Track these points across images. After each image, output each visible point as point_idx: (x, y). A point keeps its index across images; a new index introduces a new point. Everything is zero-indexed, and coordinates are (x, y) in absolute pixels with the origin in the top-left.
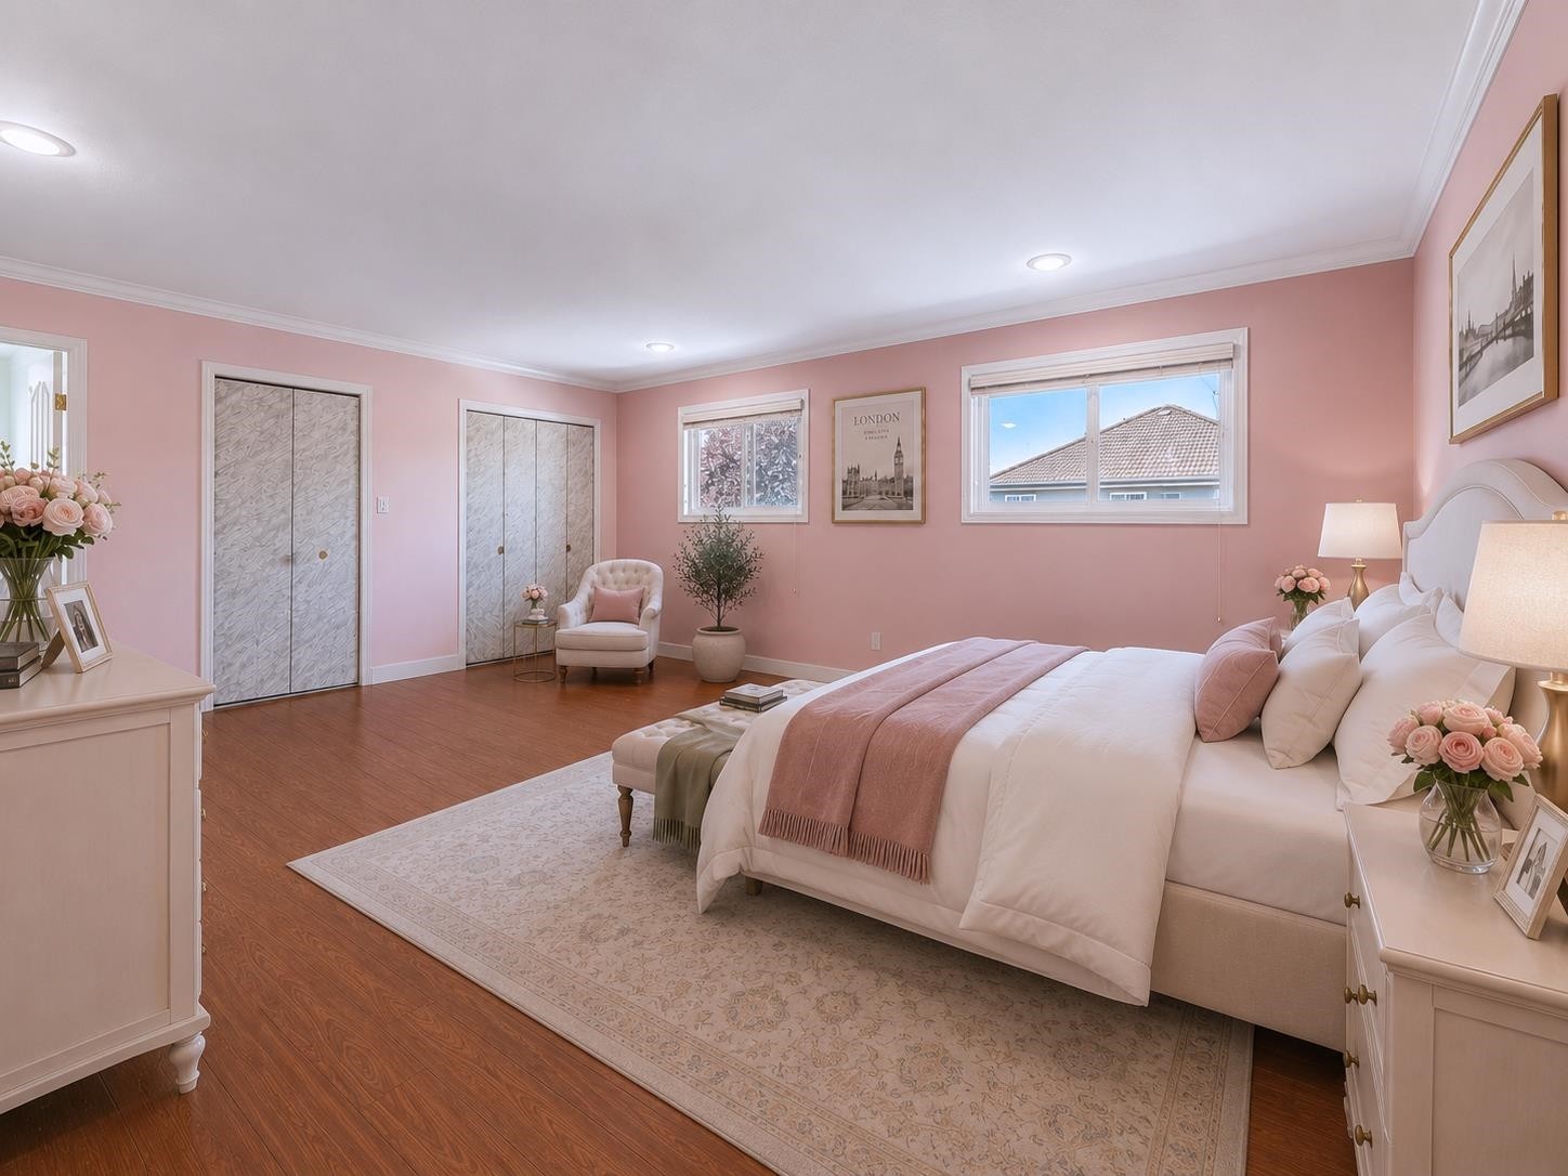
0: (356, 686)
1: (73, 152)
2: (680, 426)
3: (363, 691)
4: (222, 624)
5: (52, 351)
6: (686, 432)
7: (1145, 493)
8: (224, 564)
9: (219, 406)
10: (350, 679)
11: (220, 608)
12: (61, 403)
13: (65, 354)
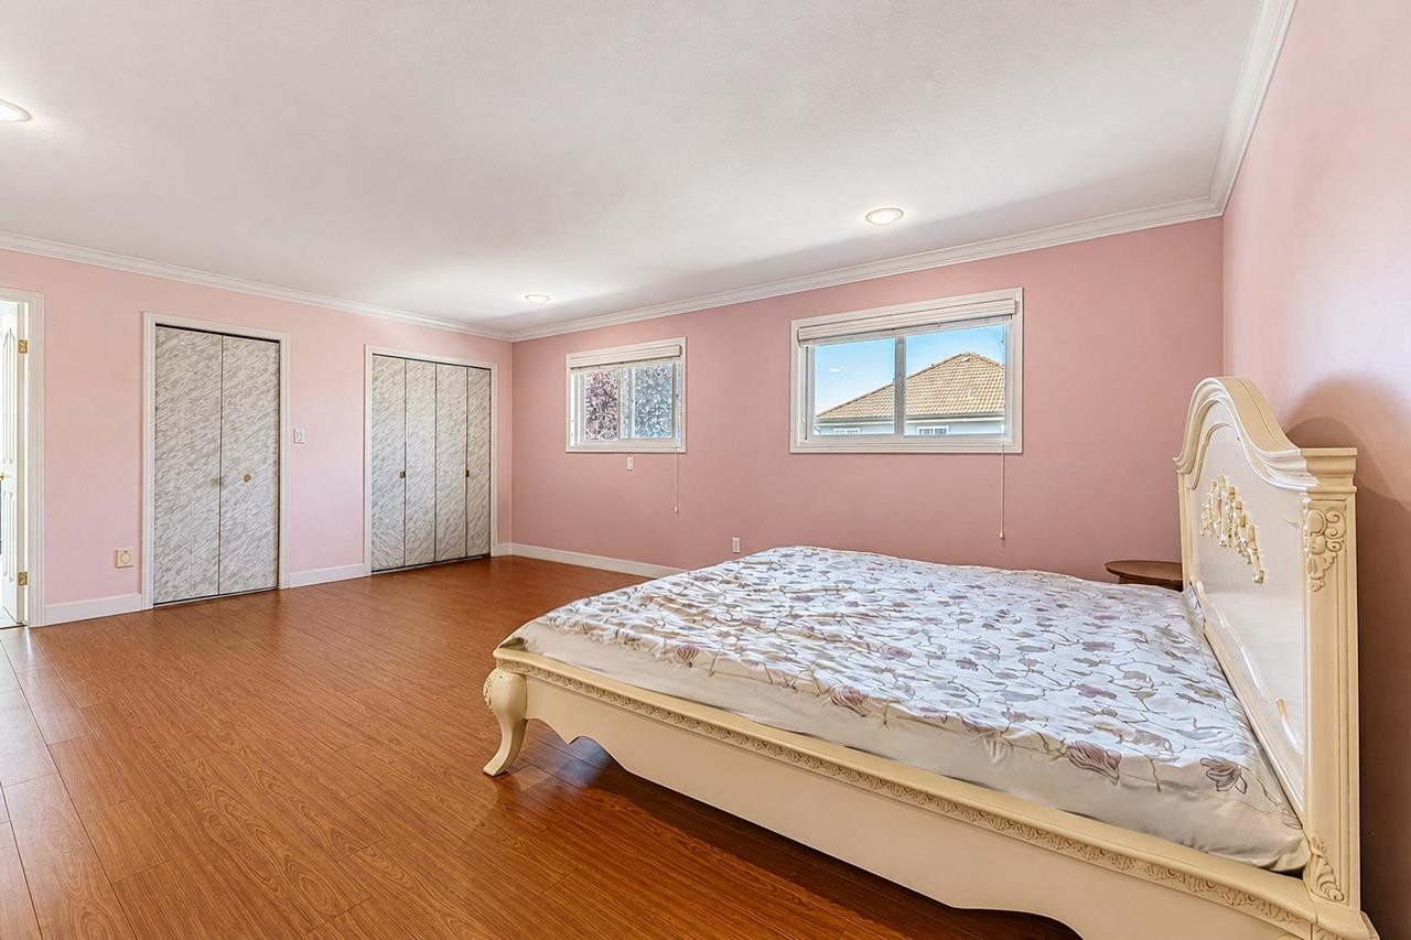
0: (276, 590)
1: (29, 117)
2: (568, 370)
3: (282, 593)
4: (160, 537)
5: (16, 304)
6: (573, 376)
7: (947, 427)
8: (162, 485)
9: (159, 349)
10: (270, 584)
11: (159, 522)
12: (22, 347)
13: (26, 304)
